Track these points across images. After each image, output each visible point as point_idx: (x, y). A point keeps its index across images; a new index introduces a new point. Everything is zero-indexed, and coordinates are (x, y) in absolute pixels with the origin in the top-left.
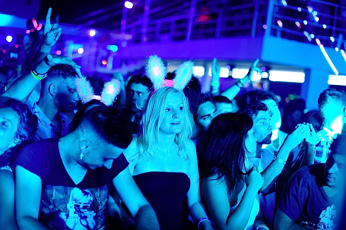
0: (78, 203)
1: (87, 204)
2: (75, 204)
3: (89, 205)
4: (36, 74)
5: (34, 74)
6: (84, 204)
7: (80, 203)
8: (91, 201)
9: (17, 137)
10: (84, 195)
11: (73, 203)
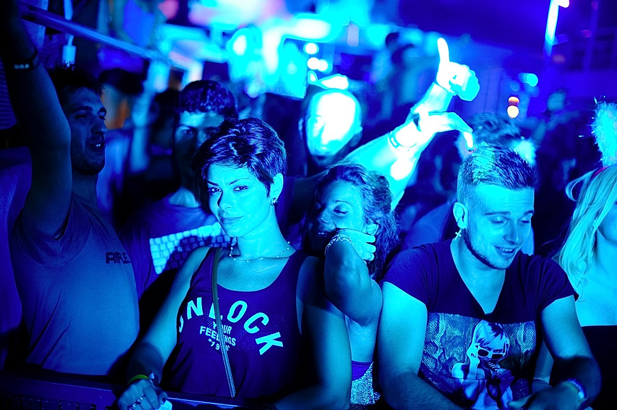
0: (486, 348)
1: (500, 351)
2: (480, 348)
3: (504, 354)
4: (395, 144)
5: (392, 143)
6: (494, 351)
7: (490, 349)
8: (507, 345)
9: (367, 222)
10: (496, 336)
11: (477, 346)
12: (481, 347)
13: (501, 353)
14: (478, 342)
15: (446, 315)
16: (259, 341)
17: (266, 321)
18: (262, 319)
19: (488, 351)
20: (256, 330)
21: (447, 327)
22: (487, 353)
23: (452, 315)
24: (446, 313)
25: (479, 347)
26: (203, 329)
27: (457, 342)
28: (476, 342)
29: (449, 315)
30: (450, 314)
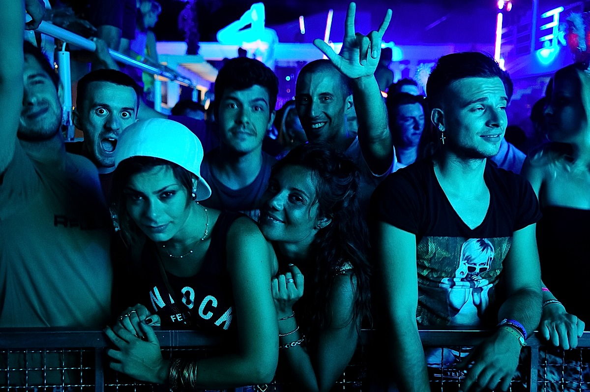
0: (473, 264)
3: (488, 267)
11: (465, 264)
12: (468, 264)
13: (486, 266)
14: (465, 260)
15: (435, 238)
16: (218, 323)
17: (215, 304)
18: (210, 302)
19: (475, 266)
20: (210, 315)
21: (436, 249)
22: (475, 269)
23: (441, 237)
24: (436, 236)
25: (466, 264)
26: (173, 317)
27: (445, 263)
28: (463, 260)
29: (439, 238)
30: (440, 236)
